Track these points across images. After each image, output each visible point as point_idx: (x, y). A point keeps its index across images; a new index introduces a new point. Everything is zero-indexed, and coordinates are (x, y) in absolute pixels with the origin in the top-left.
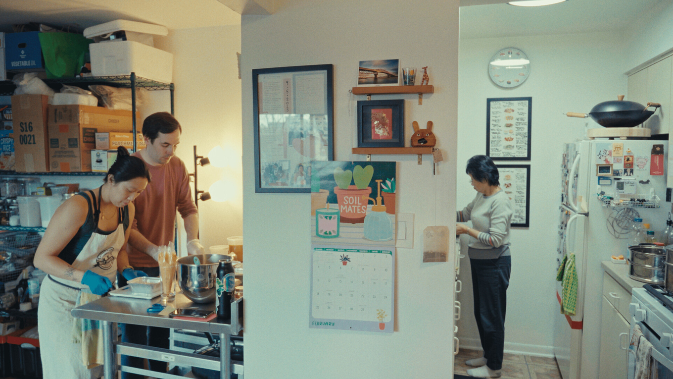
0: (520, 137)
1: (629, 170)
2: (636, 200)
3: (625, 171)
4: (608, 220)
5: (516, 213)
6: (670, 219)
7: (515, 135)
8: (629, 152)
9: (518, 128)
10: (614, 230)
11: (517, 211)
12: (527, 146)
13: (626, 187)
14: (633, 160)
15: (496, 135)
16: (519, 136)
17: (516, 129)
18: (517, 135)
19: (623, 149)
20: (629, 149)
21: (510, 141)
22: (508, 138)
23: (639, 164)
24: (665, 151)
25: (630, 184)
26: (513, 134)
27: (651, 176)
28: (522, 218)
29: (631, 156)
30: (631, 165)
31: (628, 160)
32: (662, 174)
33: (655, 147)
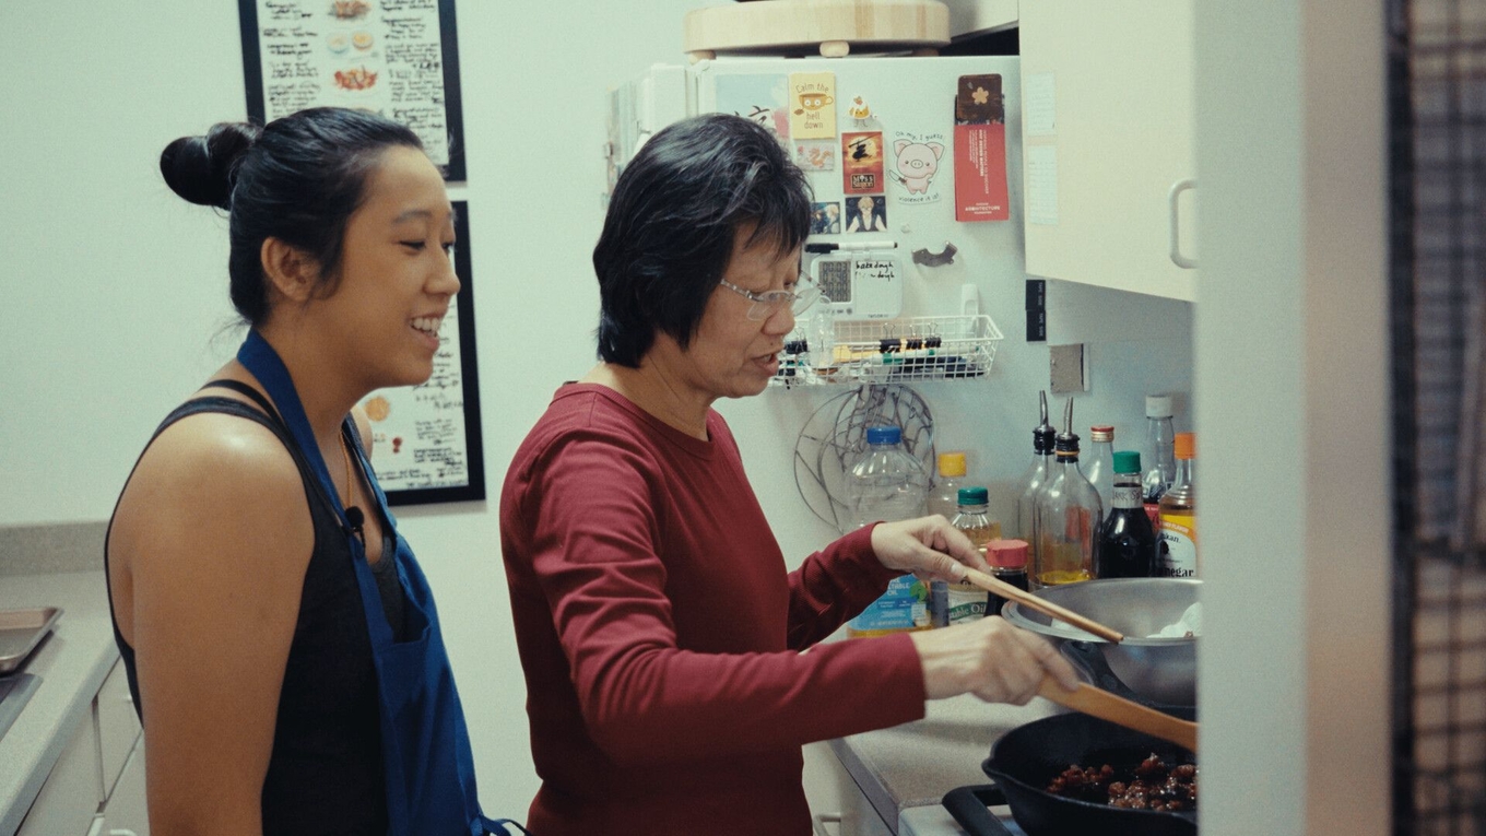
0: (409, 66)
1: (866, 204)
2: (904, 343)
3: (853, 209)
4: (797, 452)
5: (421, 436)
6: (1045, 421)
7: (383, 59)
8: (862, 116)
9: (393, 22)
10: (830, 497)
11: (424, 429)
12: (442, 110)
13: (859, 282)
14: (880, 154)
15: (292, 59)
16: (400, 65)
17: (387, 29)
18: (390, 59)
19: (834, 101)
20: (859, 101)
21: (360, 87)
22: (353, 74)
23: (909, 170)
24: (1007, 103)
25: (876, 271)
26: (375, 55)
27: (960, 225)
28: (449, 462)
29: (870, 135)
30: (875, 176)
31: (860, 153)
32: (1001, 216)
33: (967, 84)
